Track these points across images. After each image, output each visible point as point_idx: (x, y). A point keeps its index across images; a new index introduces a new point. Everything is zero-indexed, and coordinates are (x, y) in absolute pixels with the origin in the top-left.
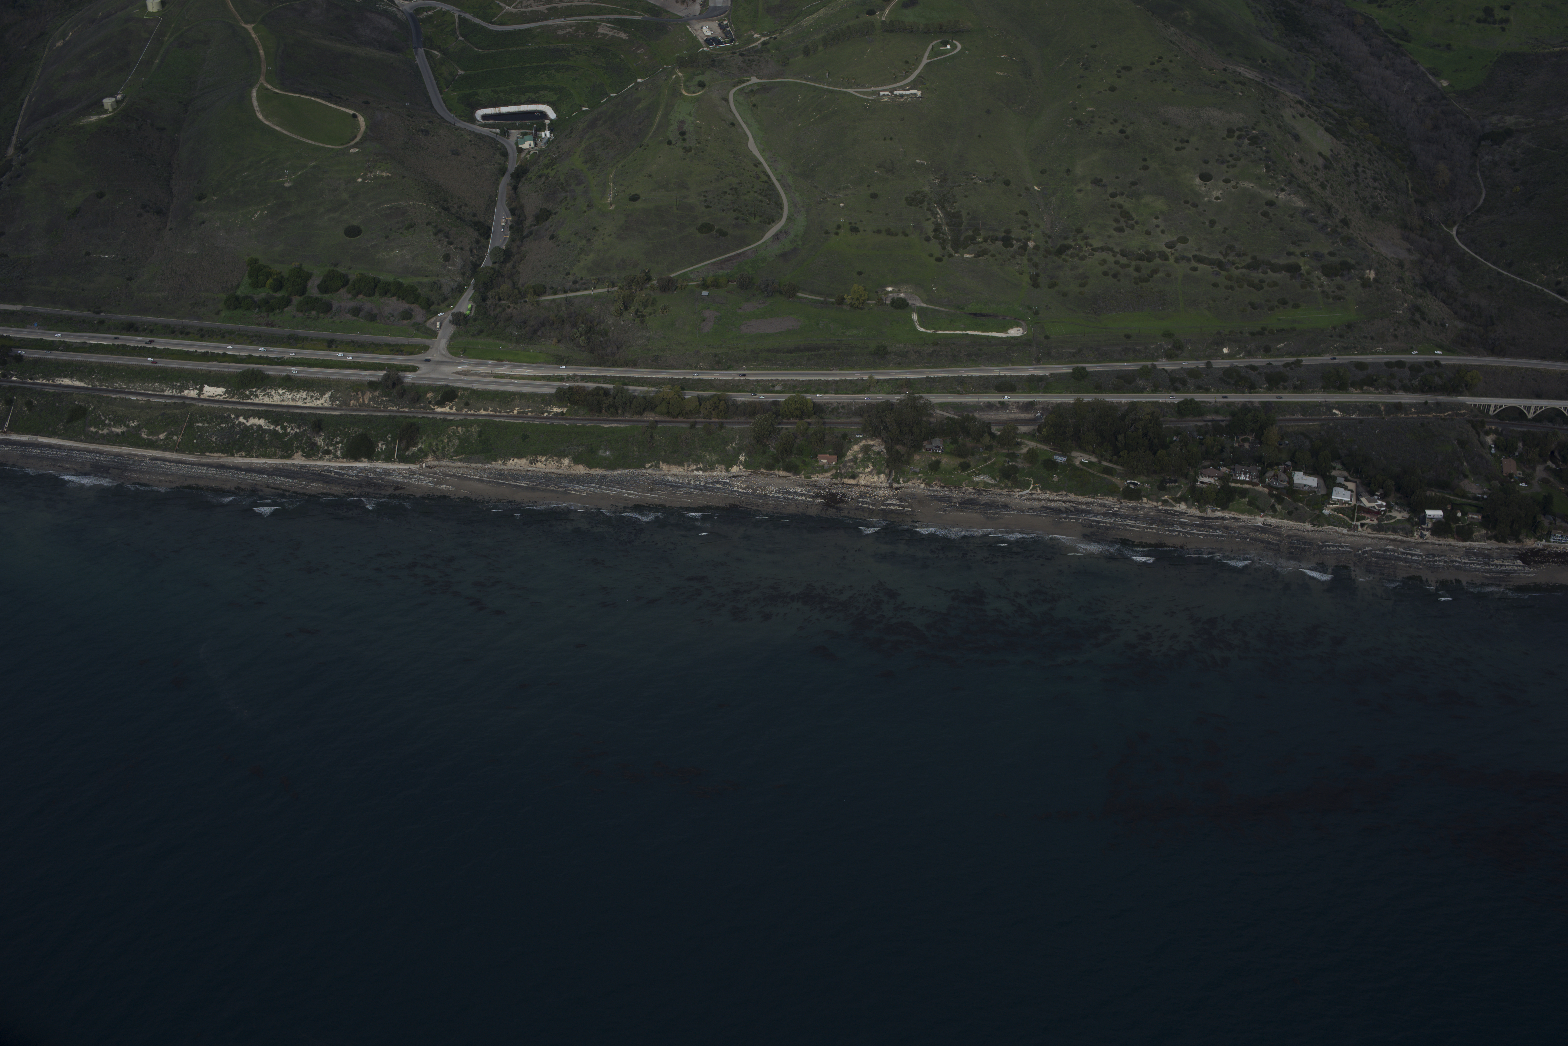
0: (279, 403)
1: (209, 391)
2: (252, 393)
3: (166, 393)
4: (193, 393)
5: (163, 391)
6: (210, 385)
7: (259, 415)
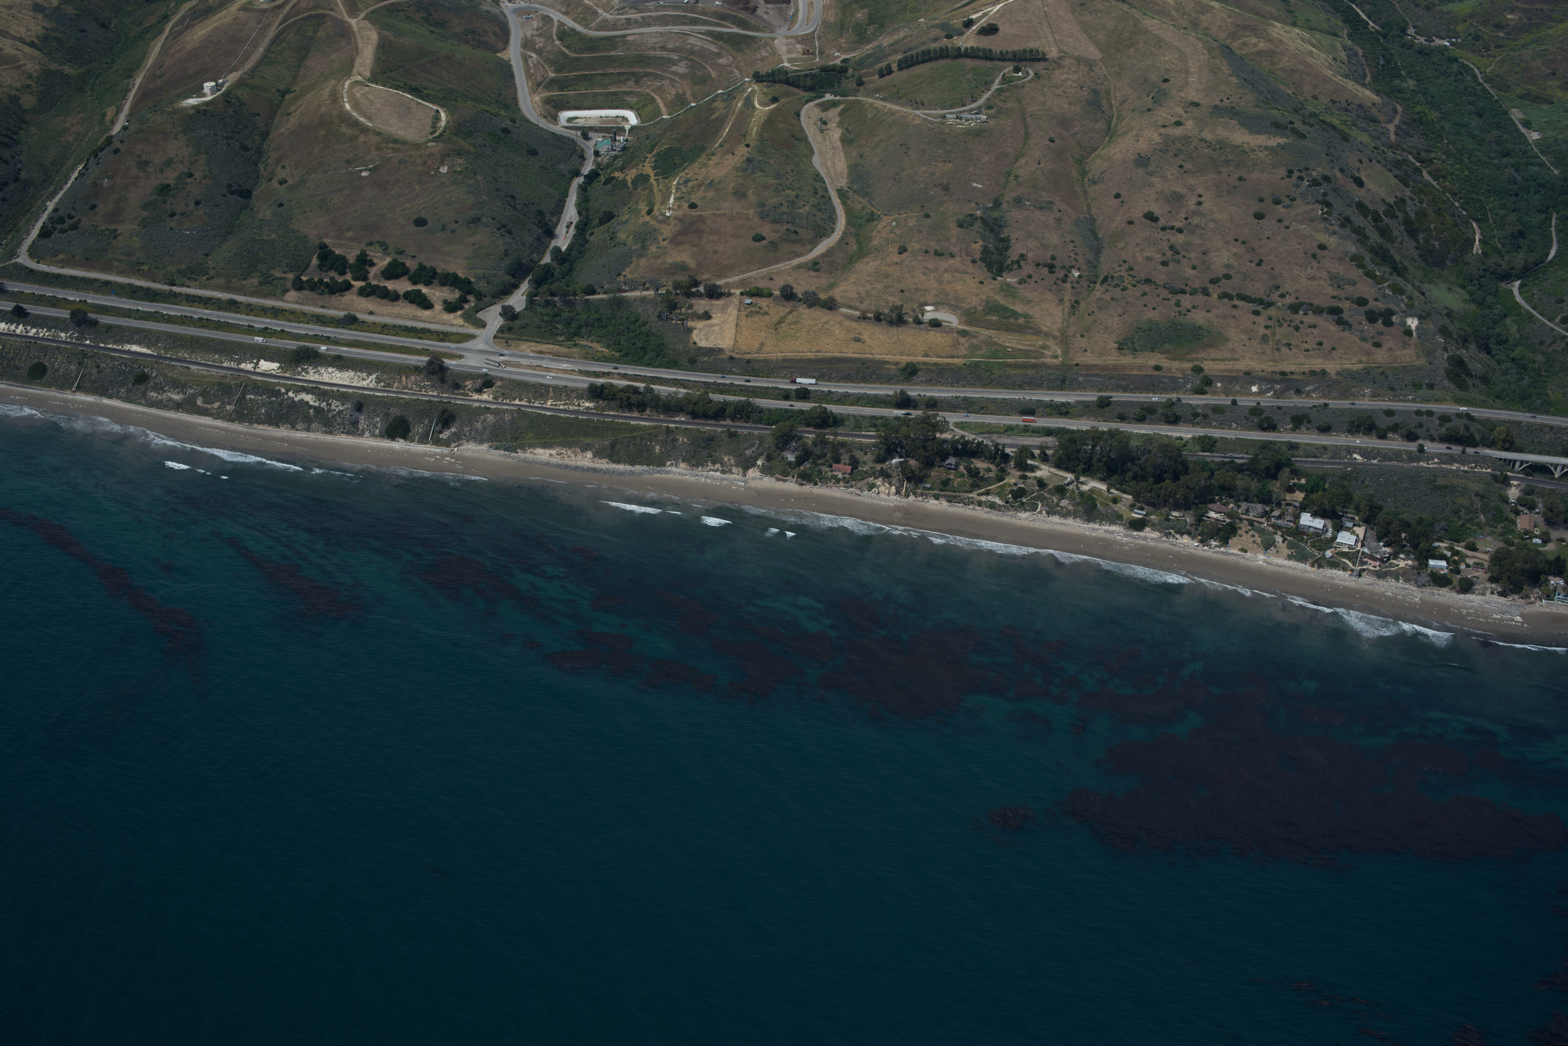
0: (327, 380)
1: (265, 366)
2: (304, 370)
3: (225, 365)
4: (249, 367)
5: (222, 363)
6: (265, 360)
7: (307, 391)
